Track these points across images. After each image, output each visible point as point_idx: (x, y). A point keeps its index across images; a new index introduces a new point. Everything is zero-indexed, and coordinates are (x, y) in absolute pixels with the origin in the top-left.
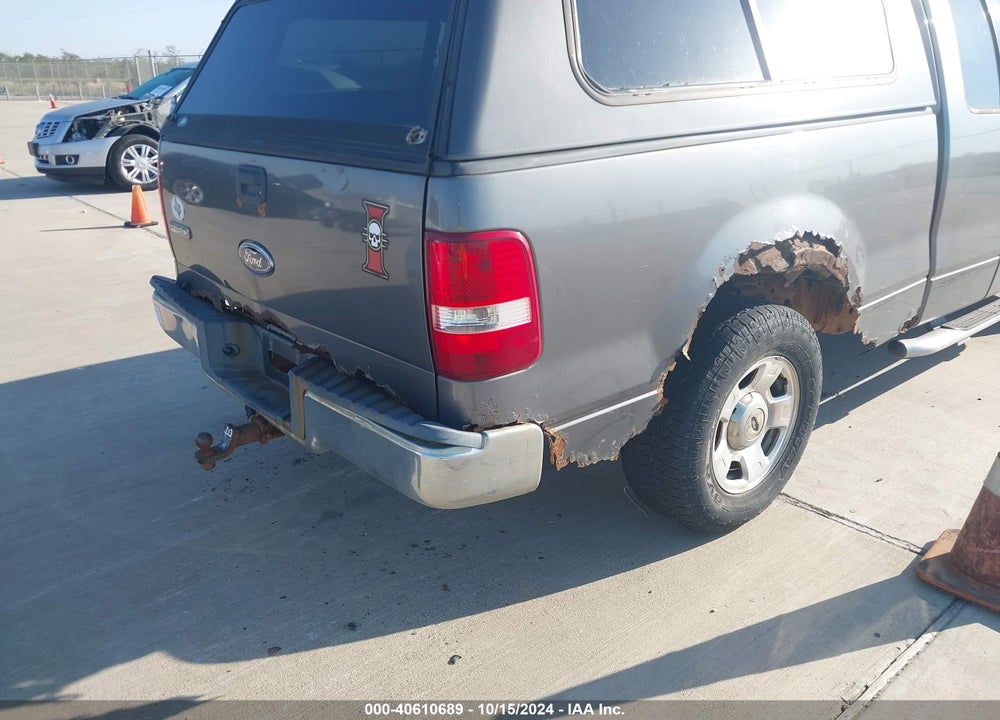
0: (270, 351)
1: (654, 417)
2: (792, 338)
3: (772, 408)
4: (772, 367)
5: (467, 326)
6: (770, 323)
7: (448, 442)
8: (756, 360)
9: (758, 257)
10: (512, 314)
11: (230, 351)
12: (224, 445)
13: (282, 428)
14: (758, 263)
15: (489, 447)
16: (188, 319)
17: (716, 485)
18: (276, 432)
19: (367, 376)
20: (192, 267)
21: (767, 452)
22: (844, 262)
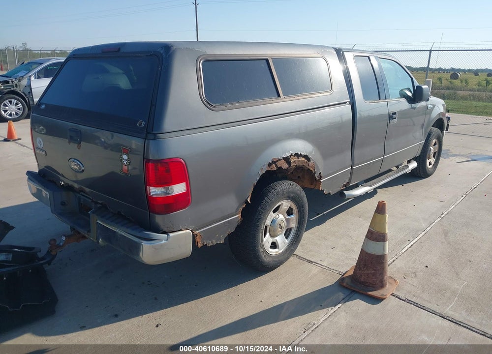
0: (81, 204)
1: (238, 226)
2: (293, 193)
3: (288, 220)
4: (286, 204)
5: (161, 194)
6: (283, 188)
7: (154, 238)
8: (278, 202)
9: (276, 163)
10: (179, 189)
11: (63, 204)
12: (61, 244)
13: (87, 236)
14: (276, 166)
15: (170, 240)
16: (45, 190)
17: (265, 251)
18: (84, 237)
19: (122, 213)
20: (46, 167)
21: (287, 238)
22: (313, 163)
